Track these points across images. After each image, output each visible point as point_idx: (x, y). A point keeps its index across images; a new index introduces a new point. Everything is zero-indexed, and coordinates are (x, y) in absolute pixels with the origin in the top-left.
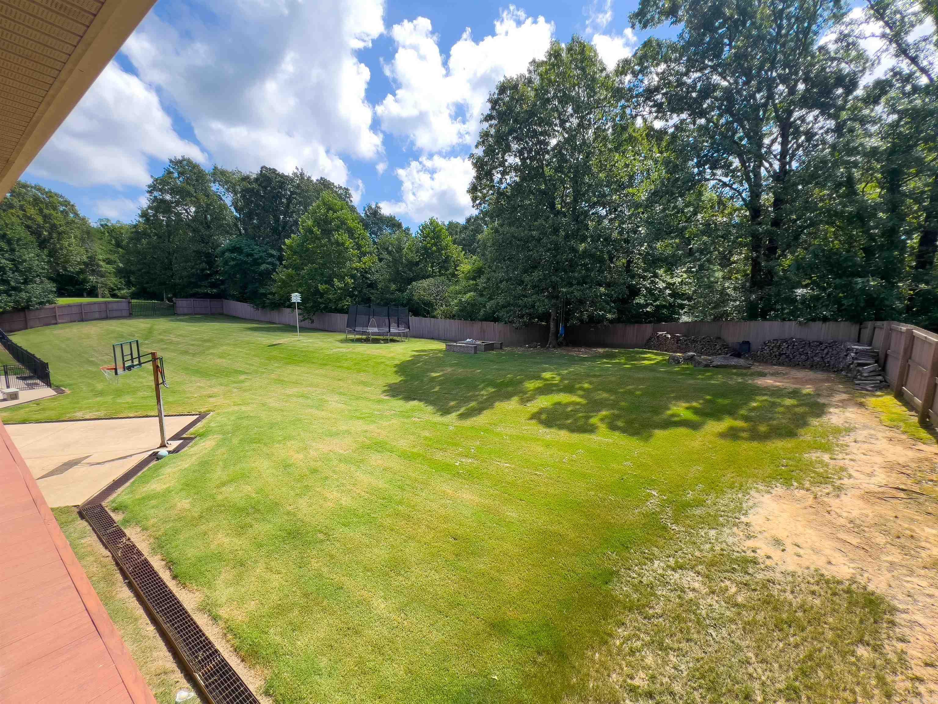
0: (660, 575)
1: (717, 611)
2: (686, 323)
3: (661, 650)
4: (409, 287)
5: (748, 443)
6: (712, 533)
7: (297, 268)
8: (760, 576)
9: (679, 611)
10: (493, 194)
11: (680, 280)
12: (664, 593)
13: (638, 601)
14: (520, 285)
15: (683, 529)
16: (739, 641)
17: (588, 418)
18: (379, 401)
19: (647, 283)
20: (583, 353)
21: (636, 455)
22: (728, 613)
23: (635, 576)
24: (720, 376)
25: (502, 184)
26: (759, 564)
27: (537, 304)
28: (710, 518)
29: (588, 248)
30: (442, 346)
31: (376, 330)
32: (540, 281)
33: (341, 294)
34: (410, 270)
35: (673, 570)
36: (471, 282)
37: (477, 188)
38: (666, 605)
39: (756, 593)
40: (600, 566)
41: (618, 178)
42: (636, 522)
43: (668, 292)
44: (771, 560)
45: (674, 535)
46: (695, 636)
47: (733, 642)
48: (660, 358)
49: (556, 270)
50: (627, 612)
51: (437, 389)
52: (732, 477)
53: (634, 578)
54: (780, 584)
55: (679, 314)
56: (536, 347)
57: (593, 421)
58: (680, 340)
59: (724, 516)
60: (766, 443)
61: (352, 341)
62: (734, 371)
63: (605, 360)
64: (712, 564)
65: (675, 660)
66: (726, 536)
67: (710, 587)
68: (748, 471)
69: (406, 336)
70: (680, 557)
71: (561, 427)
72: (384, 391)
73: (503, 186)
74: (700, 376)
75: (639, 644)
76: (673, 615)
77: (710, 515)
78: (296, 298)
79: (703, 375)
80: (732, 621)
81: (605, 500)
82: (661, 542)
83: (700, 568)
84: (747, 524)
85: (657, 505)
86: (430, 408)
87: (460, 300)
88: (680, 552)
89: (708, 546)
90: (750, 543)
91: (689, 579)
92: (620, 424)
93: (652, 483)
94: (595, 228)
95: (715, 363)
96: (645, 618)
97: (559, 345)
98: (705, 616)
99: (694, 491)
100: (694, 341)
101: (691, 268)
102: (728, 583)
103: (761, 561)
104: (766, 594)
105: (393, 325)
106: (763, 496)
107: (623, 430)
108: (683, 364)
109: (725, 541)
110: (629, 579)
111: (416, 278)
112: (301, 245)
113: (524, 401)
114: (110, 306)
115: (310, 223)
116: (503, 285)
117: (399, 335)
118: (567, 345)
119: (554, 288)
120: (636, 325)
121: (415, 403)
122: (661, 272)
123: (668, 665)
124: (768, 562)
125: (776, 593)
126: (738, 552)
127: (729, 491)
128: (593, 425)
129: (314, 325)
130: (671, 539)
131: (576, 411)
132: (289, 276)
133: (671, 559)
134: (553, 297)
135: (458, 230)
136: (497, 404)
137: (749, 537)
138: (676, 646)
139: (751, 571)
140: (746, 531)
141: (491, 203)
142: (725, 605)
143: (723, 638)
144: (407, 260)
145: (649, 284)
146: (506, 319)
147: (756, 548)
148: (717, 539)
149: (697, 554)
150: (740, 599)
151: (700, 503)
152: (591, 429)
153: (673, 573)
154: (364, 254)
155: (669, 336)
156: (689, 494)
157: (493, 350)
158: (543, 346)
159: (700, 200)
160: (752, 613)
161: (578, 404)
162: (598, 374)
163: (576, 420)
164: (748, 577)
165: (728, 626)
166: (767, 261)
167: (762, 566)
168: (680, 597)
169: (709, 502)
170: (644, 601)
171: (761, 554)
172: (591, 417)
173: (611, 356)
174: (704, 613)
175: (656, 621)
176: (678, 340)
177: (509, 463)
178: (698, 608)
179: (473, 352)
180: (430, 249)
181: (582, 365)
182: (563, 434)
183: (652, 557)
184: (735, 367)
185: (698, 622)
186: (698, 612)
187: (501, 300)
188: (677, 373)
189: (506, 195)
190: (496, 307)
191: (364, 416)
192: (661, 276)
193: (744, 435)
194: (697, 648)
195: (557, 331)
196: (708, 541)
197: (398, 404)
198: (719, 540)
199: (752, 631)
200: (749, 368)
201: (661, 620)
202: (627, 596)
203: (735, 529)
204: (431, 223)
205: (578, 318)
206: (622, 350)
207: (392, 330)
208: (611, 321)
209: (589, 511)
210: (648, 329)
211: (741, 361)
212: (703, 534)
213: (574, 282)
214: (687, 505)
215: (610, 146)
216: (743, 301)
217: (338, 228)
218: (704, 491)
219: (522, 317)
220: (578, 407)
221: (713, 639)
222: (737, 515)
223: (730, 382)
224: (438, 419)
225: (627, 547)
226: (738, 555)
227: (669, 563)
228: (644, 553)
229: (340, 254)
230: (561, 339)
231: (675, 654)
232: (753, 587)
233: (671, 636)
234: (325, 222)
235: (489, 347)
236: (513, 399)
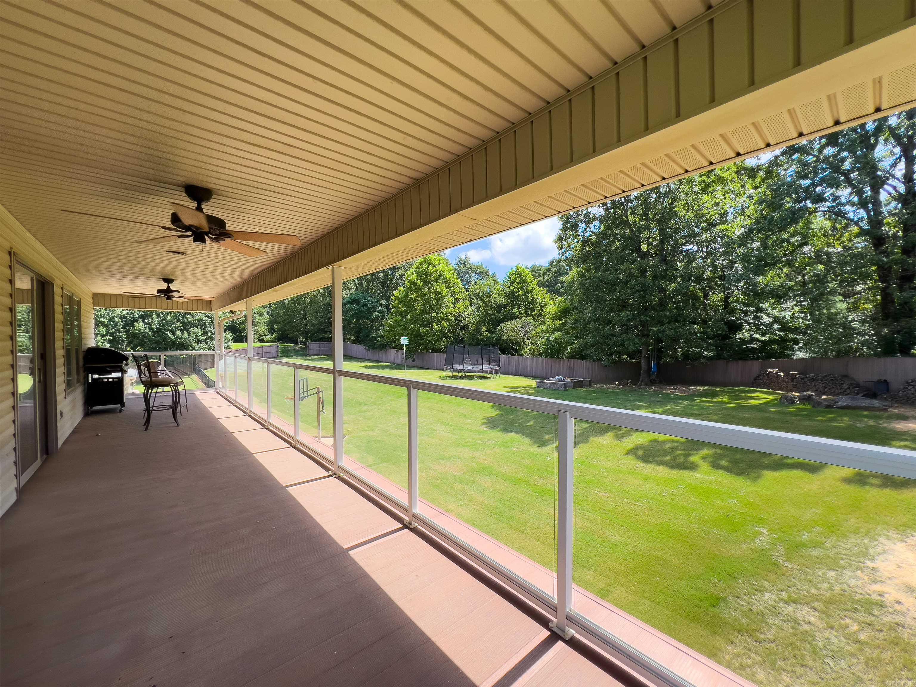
0: (772, 606)
1: (836, 644)
2: (802, 359)
3: (773, 670)
4: (498, 328)
5: (879, 489)
6: (831, 574)
7: (403, 315)
8: (887, 619)
9: (794, 639)
10: (578, 242)
11: (790, 313)
12: (776, 622)
13: (748, 625)
14: (607, 324)
15: (798, 567)
16: (860, 674)
17: (688, 455)
18: (480, 432)
19: (750, 318)
20: (678, 391)
21: (742, 494)
22: (847, 648)
23: (744, 604)
24: (845, 418)
25: (587, 232)
26: (886, 607)
27: (627, 343)
28: (829, 560)
29: (678, 287)
30: (532, 383)
31: (470, 367)
32: (629, 320)
33: (439, 335)
34: (499, 312)
35: (786, 602)
36: (558, 322)
37: (562, 238)
38: (778, 633)
39: (881, 634)
40: (707, 591)
41: (708, 217)
42: (744, 556)
43: (776, 326)
44: (901, 606)
45: (786, 572)
46: (811, 663)
47: (853, 674)
48: (770, 397)
49: (646, 309)
50: (736, 634)
51: (531, 423)
52: (856, 523)
53: (742, 605)
54: (911, 629)
55: (793, 350)
56: (627, 384)
57: (693, 459)
58: (795, 378)
59: (847, 559)
60: (901, 491)
61: (450, 377)
62: (866, 413)
63: (704, 399)
64: (830, 602)
65: (788, 680)
66: (847, 578)
67: (827, 623)
68: (878, 518)
69: (496, 372)
70: (794, 592)
71: (660, 463)
72: (483, 424)
73: (587, 235)
74: (820, 418)
75: (750, 662)
76: (786, 642)
77: (829, 557)
78: (404, 341)
79: (823, 416)
80: (853, 655)
81: (709, 533)
82: (772, 577)
83: (816, 604)
84: (873, 569)
85: (767, 543)
86: (527, 440)
87: (547, 339)
88: (793, 588)
89: (826, 586)
90: (877, 587)
91: (804, 613)
92: (724, 463)
93: (761, 522)
94: (685, 268)
95: (839, 404)
96: (756, 641)
97: (652, 383)
98: (822, 647)
99: (811, 532)
100: (813, 379)
101: (801, 302)
102: (848, 621)
103: (889, 605)
104: (893, 635)
105: (486, 363)
106: (895, 544)
107: (728, 470)
108: (799, 404)
109: (846, 583)
110: (737, 606)
111: (502, 321)
112: (405, 296)
113: (619, 437)
114: (265, 350)
115: (414, 277)
116: (591, 326)
117: (490, 372)
118: (661, 382)
119: (643, 326)
120: (740, 362)
121: (513, 434)
122: (765, 306)
123: (781, 683)
124: (898, 607)
125: (906, 636)
126: (861, 594)
127: (852, 536)
128: (693, 463)
129: (414, 364)
130: (783, 575)
131: (674, 449)
132: (396, 322)
133: (784, 594)
134: (644, 335)
135: (542, 273)
136: (592, 439)
137: (875, 581)
138: (789, 668)
139: (876, 612)
140: (871, 575)
141: (576, 250)
142: (845, 640)
143: (842, 669)
144: (496, 303)
145: (753, 319)
146: (595, 357)
147: (884, 592)
148: (836, 580)
149: (813, 591)
150: (862, 637)
151: (818, 545)
152: (693, 467)
153: (786, 606)
154: (457, 300)
155: (782, 374)
156: (804, 535)
157: (582, 387)
158: (635, 383)
159: (809, 228)
160: (877, 652)
161: (676, 442)
162: (697, 413)
163: (675, 458)
164: (873, 618)
165: (847, 659)
166: (901, 292)
167: (891, 610)
168: (793, 628)
169: (828, 545)
170: (754, 626)
171: (889, 599)
172: (691, 455)
173: (714, 395)
174: (820, 644)
175: (767, 646)
176: (793, 377)
177: (608, 493)
178: (814, 639)
179: (562, 388)
180: (517, 292)
181: (679, 403)
182: (663, 471)
183: (762, 589)
184: (866, 408)
185: (814, 652)
186: (814, 643)
187: (589, 339)
188: (791, 413)
189: (591, 242)
190: (585, 346)
191: (468, 444)
192: (767, 310)
193: (875, 481)
194: (813, 673)
195: (649, 368)
196: (826, 580)
197: (497, 435)
198: (839, 581)
199: (875, 667)
200: (886, 410)
201: (773, 645)
202: (736, 620)
203: (859, 573)
204: (518, 270)
205: (671, 356)
206: (726, 389)
207: (485, 368)
208: (709, 359)
209: (692, 541)
210: (755, 366)
211: (875, 403)
212: (820, 574)
213: (665, 321)
214: (803, 545)
215: (696, 189)
216: (873, 335)
217: (436, 280)
218: (822, 533)
219: (611, 354)
220: (676, 445)
221: (831, 668)
222: (861, 559)
223: (858, 425)
224: (535, 449)
225: (735, 578)
226: (862, 597)
227: (781, 597)
228: (754, 584)
229: (437, 302)
230: (653, 377)
231: (789, 675)
232: (878, 628)
233: (784, 659)
234: (426, 275)
235: (578, 384)
236: (607, 434)
